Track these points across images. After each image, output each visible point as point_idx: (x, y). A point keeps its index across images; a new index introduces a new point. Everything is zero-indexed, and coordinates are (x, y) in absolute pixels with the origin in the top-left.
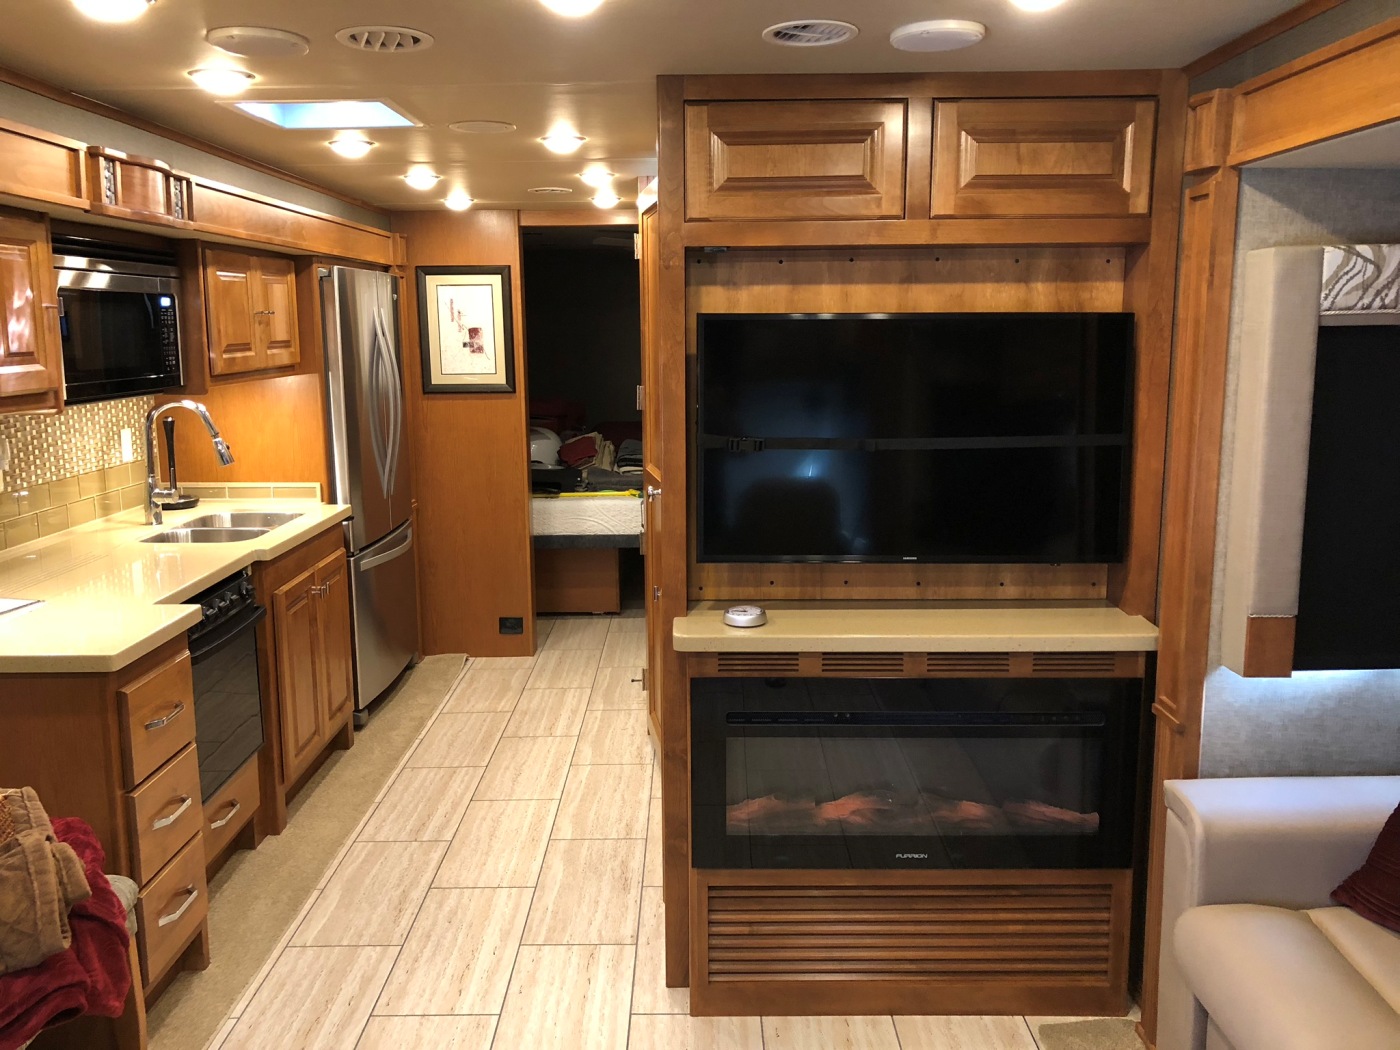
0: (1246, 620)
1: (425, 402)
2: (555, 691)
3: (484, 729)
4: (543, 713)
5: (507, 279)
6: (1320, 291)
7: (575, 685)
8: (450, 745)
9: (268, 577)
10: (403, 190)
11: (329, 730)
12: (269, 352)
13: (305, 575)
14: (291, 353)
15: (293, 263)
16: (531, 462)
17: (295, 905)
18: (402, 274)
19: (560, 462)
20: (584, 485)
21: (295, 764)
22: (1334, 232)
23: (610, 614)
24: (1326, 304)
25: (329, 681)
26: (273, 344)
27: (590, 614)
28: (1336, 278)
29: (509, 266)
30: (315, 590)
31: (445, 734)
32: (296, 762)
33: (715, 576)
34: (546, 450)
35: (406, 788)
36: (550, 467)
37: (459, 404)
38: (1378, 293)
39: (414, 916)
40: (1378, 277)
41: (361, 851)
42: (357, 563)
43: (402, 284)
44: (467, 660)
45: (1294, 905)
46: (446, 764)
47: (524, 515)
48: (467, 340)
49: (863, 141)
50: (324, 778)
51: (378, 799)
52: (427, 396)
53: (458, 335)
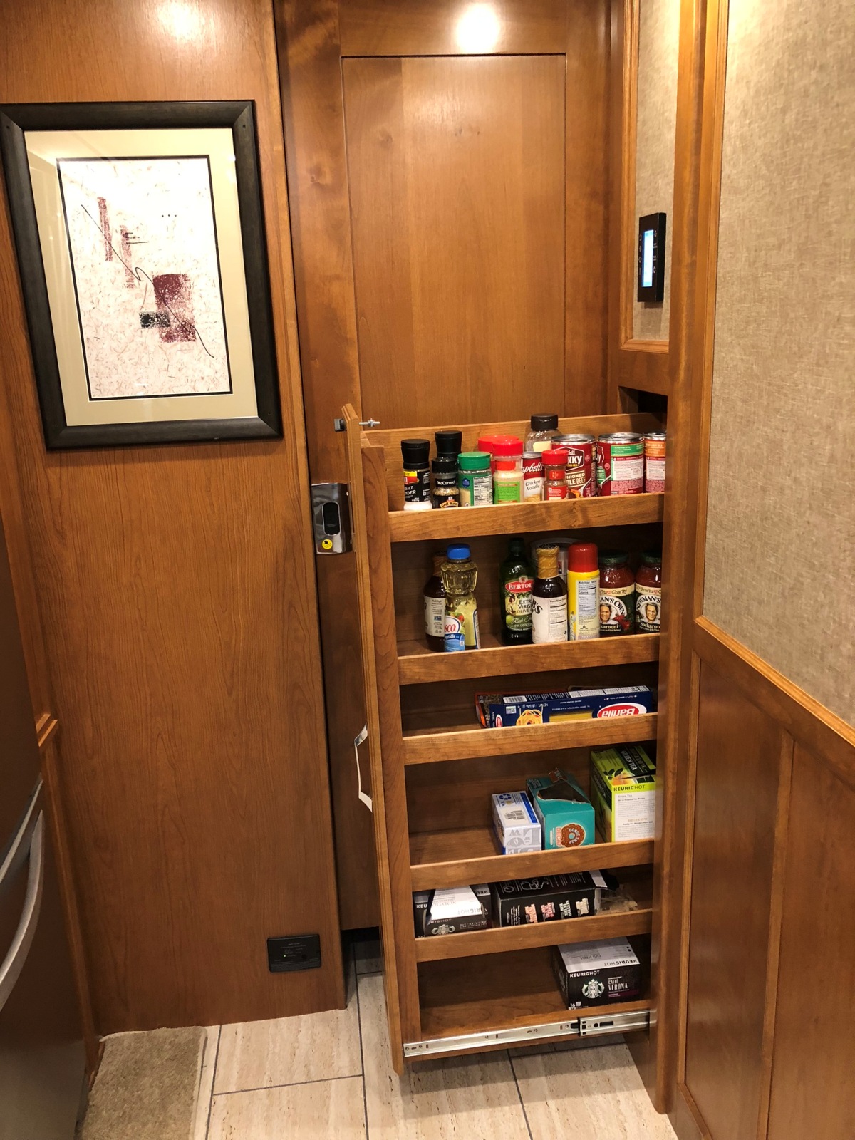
29: (253, 102)
48: (152, 308)
52: (57, 456)
53: (126, 294)
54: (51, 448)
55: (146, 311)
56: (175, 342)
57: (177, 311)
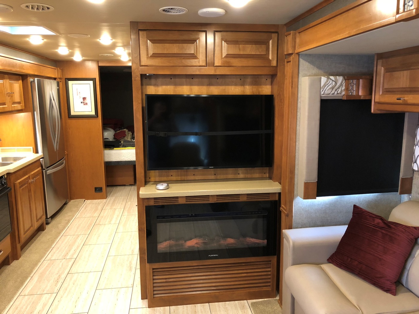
0: (303, 183)
1: (69, 121)
2: (112, 210)
3: (89, 222)
4: (108, 217)
5: (95, 82)
6: (321, 89)
7: (119, 207)
8: (78, 228)
9: (12, 178)
10: (56, 54)
11: (36, 225)
12: (13, 105)
13: (27, 176)
14: (21, 106)
15: (21, 77)
16: (104, 139)
17: (22, 283)
18: (61, 80)
19: (114, 138)
20: (122, 146)
21: (24, 237)
22: (325, 72)
23: (131, 185)
24: (322, 93)
25: (36, 209)
26: (14, 103)
27: (125, 185)
28: (325, 86)
29: (95, 78)
30: (30, 181)
31: (76, 225)
32: (24, 236)
33: (154, 174)
34: (109, 135)
35: (63, 242)
36: (111, 140)
37: (80, 121)
38: (336, 90)
39: (62, 283)
40: (336, 86)
41: (46, 263)
42: (46, 172)
43: (61, 84)
44: (84, 201)
45: (317, 263)
46: (76, 234)
47: (102, 155)
48: (82, 101)
49: (193, 43)
50: (35, 240)
51: (53, 246)
53: (79, 99)
54: (69, 117)
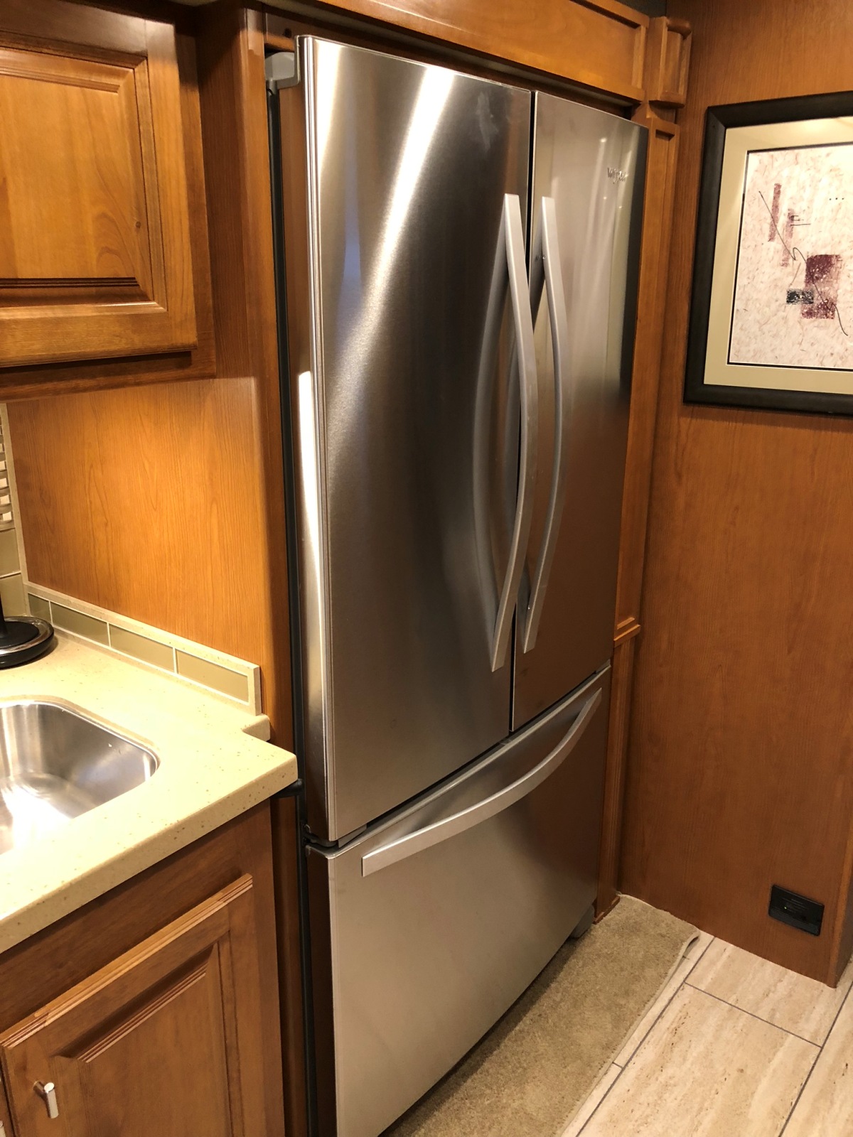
1: (685, 423)
18: (669, 126)
43: (664, 153)
44: (691, 947)
48: (800, 284)
52: (690, 408)
53: (779, 272)
54: (687, 401)
55: (793, 288)
56: (814, 318)
57: (823, 289)
